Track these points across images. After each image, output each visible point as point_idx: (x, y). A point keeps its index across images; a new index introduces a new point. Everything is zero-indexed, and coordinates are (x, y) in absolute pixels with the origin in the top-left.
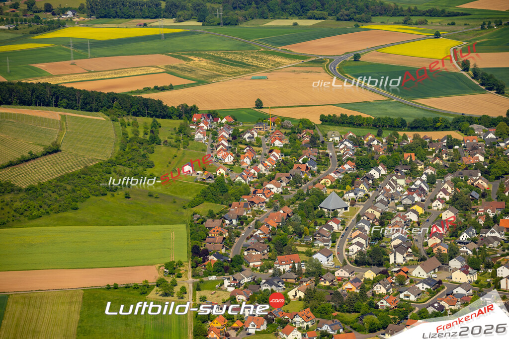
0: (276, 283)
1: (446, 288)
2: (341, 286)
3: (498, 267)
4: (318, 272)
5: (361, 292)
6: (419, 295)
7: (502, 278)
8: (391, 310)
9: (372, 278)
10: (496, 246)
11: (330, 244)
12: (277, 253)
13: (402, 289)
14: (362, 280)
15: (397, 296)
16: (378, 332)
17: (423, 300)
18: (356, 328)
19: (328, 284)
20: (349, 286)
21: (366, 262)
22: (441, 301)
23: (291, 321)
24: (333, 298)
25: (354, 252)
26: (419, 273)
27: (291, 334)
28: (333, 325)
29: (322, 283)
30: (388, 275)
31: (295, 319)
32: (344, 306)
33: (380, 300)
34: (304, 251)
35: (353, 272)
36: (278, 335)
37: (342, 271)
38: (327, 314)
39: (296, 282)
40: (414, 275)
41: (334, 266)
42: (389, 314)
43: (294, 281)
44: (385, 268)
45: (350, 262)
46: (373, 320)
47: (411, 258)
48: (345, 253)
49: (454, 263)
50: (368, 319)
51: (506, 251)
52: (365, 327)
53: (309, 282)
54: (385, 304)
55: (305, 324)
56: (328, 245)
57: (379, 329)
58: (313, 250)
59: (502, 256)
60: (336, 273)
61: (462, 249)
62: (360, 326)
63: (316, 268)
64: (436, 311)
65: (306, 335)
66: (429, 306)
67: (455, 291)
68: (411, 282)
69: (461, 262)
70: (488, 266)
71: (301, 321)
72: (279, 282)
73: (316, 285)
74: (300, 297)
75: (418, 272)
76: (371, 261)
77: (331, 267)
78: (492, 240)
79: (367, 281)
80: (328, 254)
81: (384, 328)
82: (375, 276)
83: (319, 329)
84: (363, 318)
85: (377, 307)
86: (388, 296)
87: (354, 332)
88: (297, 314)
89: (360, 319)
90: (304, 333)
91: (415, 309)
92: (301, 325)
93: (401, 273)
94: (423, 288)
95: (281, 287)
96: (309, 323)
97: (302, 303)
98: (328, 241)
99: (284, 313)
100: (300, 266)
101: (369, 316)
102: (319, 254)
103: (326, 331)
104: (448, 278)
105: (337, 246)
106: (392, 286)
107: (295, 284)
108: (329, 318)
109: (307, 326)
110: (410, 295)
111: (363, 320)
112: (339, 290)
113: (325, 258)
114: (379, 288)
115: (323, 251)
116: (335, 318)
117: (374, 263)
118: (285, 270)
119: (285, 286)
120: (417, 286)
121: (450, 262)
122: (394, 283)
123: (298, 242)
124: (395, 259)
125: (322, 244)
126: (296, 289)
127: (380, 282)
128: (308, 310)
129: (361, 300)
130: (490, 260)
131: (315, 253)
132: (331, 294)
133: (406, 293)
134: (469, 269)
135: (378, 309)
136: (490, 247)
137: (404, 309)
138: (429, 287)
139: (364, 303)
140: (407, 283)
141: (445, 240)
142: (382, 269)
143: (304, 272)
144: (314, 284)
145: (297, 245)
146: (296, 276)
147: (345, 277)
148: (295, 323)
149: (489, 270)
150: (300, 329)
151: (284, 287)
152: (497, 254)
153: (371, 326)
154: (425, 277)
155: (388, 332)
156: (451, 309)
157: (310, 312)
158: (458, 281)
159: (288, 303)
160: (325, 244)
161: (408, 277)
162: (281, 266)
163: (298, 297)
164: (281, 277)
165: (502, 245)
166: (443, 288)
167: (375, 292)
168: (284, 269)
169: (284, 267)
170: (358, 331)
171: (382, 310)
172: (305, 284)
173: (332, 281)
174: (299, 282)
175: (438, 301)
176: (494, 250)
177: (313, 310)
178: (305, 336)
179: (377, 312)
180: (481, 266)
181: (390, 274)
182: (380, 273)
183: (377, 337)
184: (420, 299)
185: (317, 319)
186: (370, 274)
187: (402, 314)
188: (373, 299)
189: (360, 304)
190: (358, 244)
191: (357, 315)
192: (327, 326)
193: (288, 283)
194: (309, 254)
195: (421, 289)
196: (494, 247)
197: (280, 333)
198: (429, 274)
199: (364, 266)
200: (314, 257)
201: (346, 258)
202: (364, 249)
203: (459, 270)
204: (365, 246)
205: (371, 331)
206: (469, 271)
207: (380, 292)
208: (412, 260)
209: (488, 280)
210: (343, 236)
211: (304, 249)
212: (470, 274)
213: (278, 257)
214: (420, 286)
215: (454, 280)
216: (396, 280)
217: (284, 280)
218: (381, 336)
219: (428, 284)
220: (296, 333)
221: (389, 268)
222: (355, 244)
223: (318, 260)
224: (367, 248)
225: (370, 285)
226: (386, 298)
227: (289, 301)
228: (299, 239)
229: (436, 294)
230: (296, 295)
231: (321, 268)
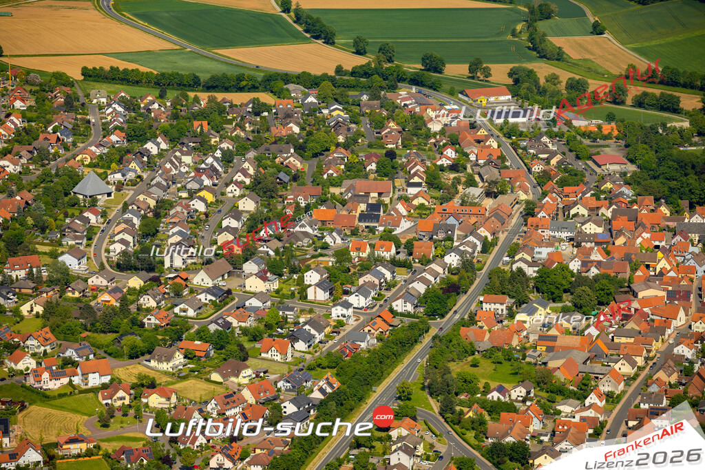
0: (5, 294)
1: (237, 299)
2: (95, 297)
3: (306, 272)
4: (64, 279)
5: (122, 305)
6: (200, 308)
7: (310, 286)
8: (161, 329)
9: (138, 287)
10: (306, 245)
11: (85, 241)
12: (8, 254)
13: (177, 300)
14: (125, 290)
15: (170, 311)
16: (141, 358)
17: (204, 316)
18: (112, 353)
19: (77, 295)
20: (106, 297)
21: (131, 266)
22: (228, 316)
23: (22, 344)
24: (82, 313)
25: (117, 253)
26: (203, 280)
27: (21, 362)
28: (81, 349)
29: (70, 294)
30: (160, 282)
31: (29, 343)
32: (98, 324)
33: (147, 315)
34: (48, 251)
35: (114, 278)
36: (3, 364)
37: (97, 277)
38: (73, 334)
39: (33, 292)
40: (195, 282)
41: (87, 271)
42: (157, 334)
43: (30, 291)
44: (157, 274)
45: (111, 267)
46: (135, 342)
47: (193, 261)
48: (104, 255)
49: (250, 267)
50: (128, 340)
51: (319, 251)
52: (124, 351)
53: (51, 293)
54: (153, 320)
55: (42, 348)
56: (81, 244)
57: (143, 354)
58: (60, 250)
59: (313, 257)
60: (90, 281)
61: (261, 249)
62: (117, 350)
63: (62, 273)
64: (220, 329)
65: (43, 363)
66: (212, 322)
67: (247, 304)
68: (192, 291)
69: (258, 265)
70: (294, 270)
71: (36, 344)
72: (9, 292)
73: (60, 297)
74: (38, 313)
75: (201, 279)
76: (138, 265)
77: (84, 272)
78: (301, 236)
79: (132, 291)
80: (80, 256)
81: (150, 353)
82: (142, 283)
83: (61, 355)
84: (122, 340)
85: (142, 325)
86: (157, 310)
87: (109, 358)
88: (31, 335)
89: (118, 340)
90: (40, 360)
91: (193, 327)
92: (37, 350)
93: (178, 280)
94: (206, 299)
95: (11, 299)
96: (48, 348)
97: (39, 322)
98: (81, 238)
99: (13, 334)
100: (39, 272)
101: (130, 337)
102: (67, 255)
103: (70, 357)
104: (241, 286)
105: (93, 245)
106: (164, 297)
107: (31, 296)
108: (76, 341)
109: (45, 351)
110: (187, 309)
111: (121, 342)
112: (93, 303)
113: (76, 261)
114: (146, 300)
115: (73, 251)
116: (84, 340)
117: (143, 267)
118: (19, 277)
119: (17, 298)
120: (199, 297)
121: (244, 265)
122: (168, 294)
123: (39, 239)
124: (172, 261)
125: (74, 243)
126: (32, 302)
127: (148, 292)
128: (47, 329)
129: (122, 316)
130: (296, 263)
131: (63, 253)
132: (80, 308)
133: (182, 306)
134: (268, 275)
135: (143, 327)
136: (298, 246)
137: (178, 327)
138: (214, 299)
139: (125, 320)
140: (187, 293)
141: (240, 236)
142: (152, 275)
143: (44, 279)
144: (58, 295)
145: (38, 243)
146: (33, 285)
147: (101, 286)
148: (28, 347)
149: (295, 276)
150: (34, 355)
151: (16, 300)
152: (306, 254)
153: (132, 349)
154: (210, 285)
155: (154, 358)
156: (240, 327)
157: (50, 332)
158: (253, 290)
159: (21, 321)
160: (77, 241)
161: (186, 285)
162: (13, 272)
163: (34, 312)
164: (13, 286)
165: (314, 243)
166: (233, 299)
167: (141, 305)
168: (17, 276)
169: (17, 272)
170: (115, 357)
171: (149, 329)
172: (45, 295)
173: (84, 291)
174: (37, 291)
175: (224, 317)
176: (303, 250)
177: (54, 330)
178: (41, 364)
179: (141, 332)
180: (285, 270)
181: (163, 281)
182: (150, 280)
183: (139, 364)
184: (201, 314)
185: (59, 342)
186: (135, 282)
187: (175, 334)
188: (138, 314)
189: (119, 321)
190: (122, 241)
191: (115, 335)
192: (72, 350)
193: (22, 294)
194: (54, 255)
195: (203, 300)
196: (303, 246)
197: (6, 361)
198: (215, 282)
199: (129, 272)
200: (60, 259)
201: (105, 260)
202: (130, 249)
203: (254, 276)
204: (132, 244)
205: (131, 357)
206: (268, 277)
207: (147, 305)
208: (195, 264)
209: (293, 289)
210: (103, 231)
211: (47, 249)
212: (269, 280)
213: (10, 259)
214: (202, 297)
215: (248, 288)
216: (170, 289)
217: (17, 290)
218: (145, 362)
219: (213, 295)
220: (28, 361)
221: (163, 274)
222: (118, 241)
223: (64, 264)
224: (135, 248)
225: (135, 297)
226: (154, 313)
227: (22, 318)
228: (41, 235)
229: (223, 307)
230: (32, 310)
231: (68, 274)
